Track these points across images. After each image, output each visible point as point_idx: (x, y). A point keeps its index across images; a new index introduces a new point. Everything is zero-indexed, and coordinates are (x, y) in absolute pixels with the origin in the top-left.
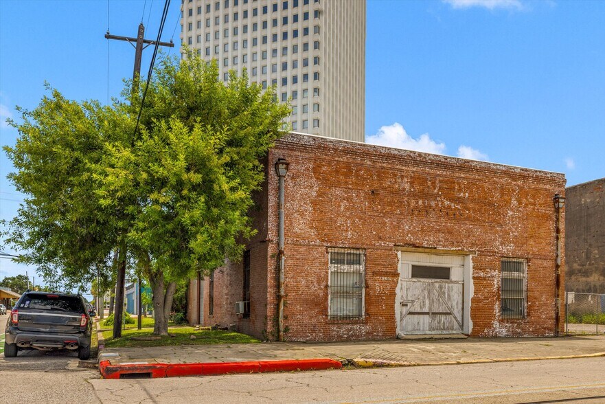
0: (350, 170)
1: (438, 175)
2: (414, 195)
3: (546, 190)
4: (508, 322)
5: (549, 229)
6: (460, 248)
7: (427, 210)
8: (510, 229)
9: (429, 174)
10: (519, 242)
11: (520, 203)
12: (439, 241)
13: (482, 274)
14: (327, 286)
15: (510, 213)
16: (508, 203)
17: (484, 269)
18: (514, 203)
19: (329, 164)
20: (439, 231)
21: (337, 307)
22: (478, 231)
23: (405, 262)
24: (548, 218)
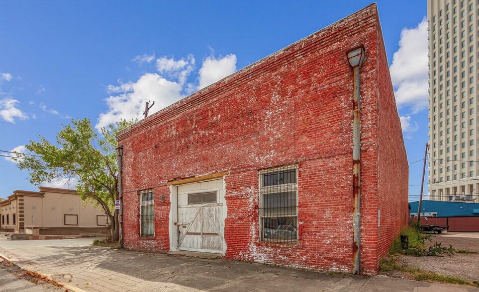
1: (195, 111)
4: (267, 246)
6: (214, 171)
8: (270, 133)
9: (188, 114)
10: (282, 145)
12: (196, 170)
13: (235, 193)
14: (139, 216)
16: (266, 102)
17: (238, 187)
20: (196, 160)
23: (184, 193)
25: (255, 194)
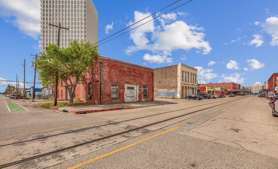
0: (115, 66)
1: (132, 68)
2: (128, 72)
4: (145, 98)
6: (136, 83)
7: (130, 75)
8: (145, 79)
9: (130, 67)
10: (146, 82)
12: (132, 82)
14: (111, 91)
15: (145, 76)
17: (141, 87)
18: (146, 74)
19: (111, 64)
20: (132, 79)
21: (114, 96)
22: (139, 80)
23: (126, 86)
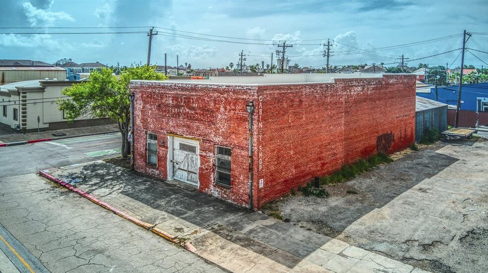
1: (183, 95)
2: (173, 106)
3: (243, 99)
5: (245, 128)
6: (193, 137)
8: (220, 127)
9: (179, 94)
11: (226, 109)
12: (184, 132)
13: (204, 154)
14: (146, 149)
15: (220, 116)
16: (218, 109)
18: (222, 109)
20: (184, 126)
22: (202, 127)
24: (245, 120)
25: (213, 158)
